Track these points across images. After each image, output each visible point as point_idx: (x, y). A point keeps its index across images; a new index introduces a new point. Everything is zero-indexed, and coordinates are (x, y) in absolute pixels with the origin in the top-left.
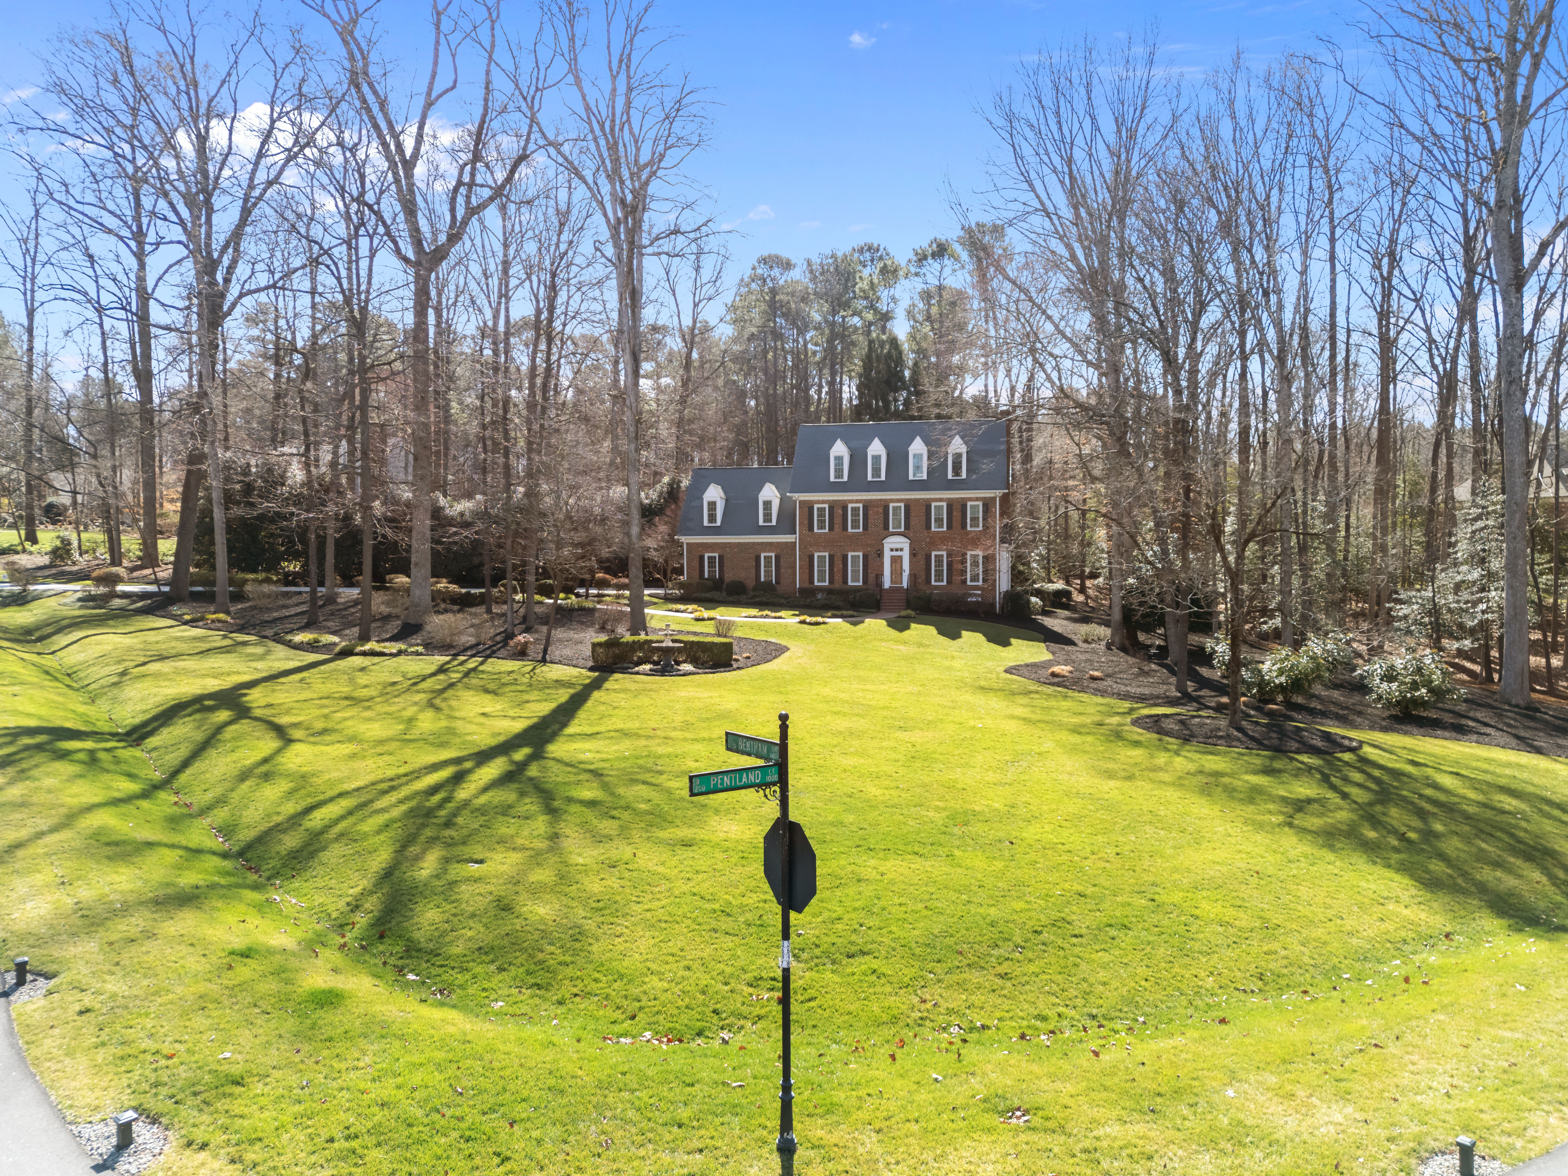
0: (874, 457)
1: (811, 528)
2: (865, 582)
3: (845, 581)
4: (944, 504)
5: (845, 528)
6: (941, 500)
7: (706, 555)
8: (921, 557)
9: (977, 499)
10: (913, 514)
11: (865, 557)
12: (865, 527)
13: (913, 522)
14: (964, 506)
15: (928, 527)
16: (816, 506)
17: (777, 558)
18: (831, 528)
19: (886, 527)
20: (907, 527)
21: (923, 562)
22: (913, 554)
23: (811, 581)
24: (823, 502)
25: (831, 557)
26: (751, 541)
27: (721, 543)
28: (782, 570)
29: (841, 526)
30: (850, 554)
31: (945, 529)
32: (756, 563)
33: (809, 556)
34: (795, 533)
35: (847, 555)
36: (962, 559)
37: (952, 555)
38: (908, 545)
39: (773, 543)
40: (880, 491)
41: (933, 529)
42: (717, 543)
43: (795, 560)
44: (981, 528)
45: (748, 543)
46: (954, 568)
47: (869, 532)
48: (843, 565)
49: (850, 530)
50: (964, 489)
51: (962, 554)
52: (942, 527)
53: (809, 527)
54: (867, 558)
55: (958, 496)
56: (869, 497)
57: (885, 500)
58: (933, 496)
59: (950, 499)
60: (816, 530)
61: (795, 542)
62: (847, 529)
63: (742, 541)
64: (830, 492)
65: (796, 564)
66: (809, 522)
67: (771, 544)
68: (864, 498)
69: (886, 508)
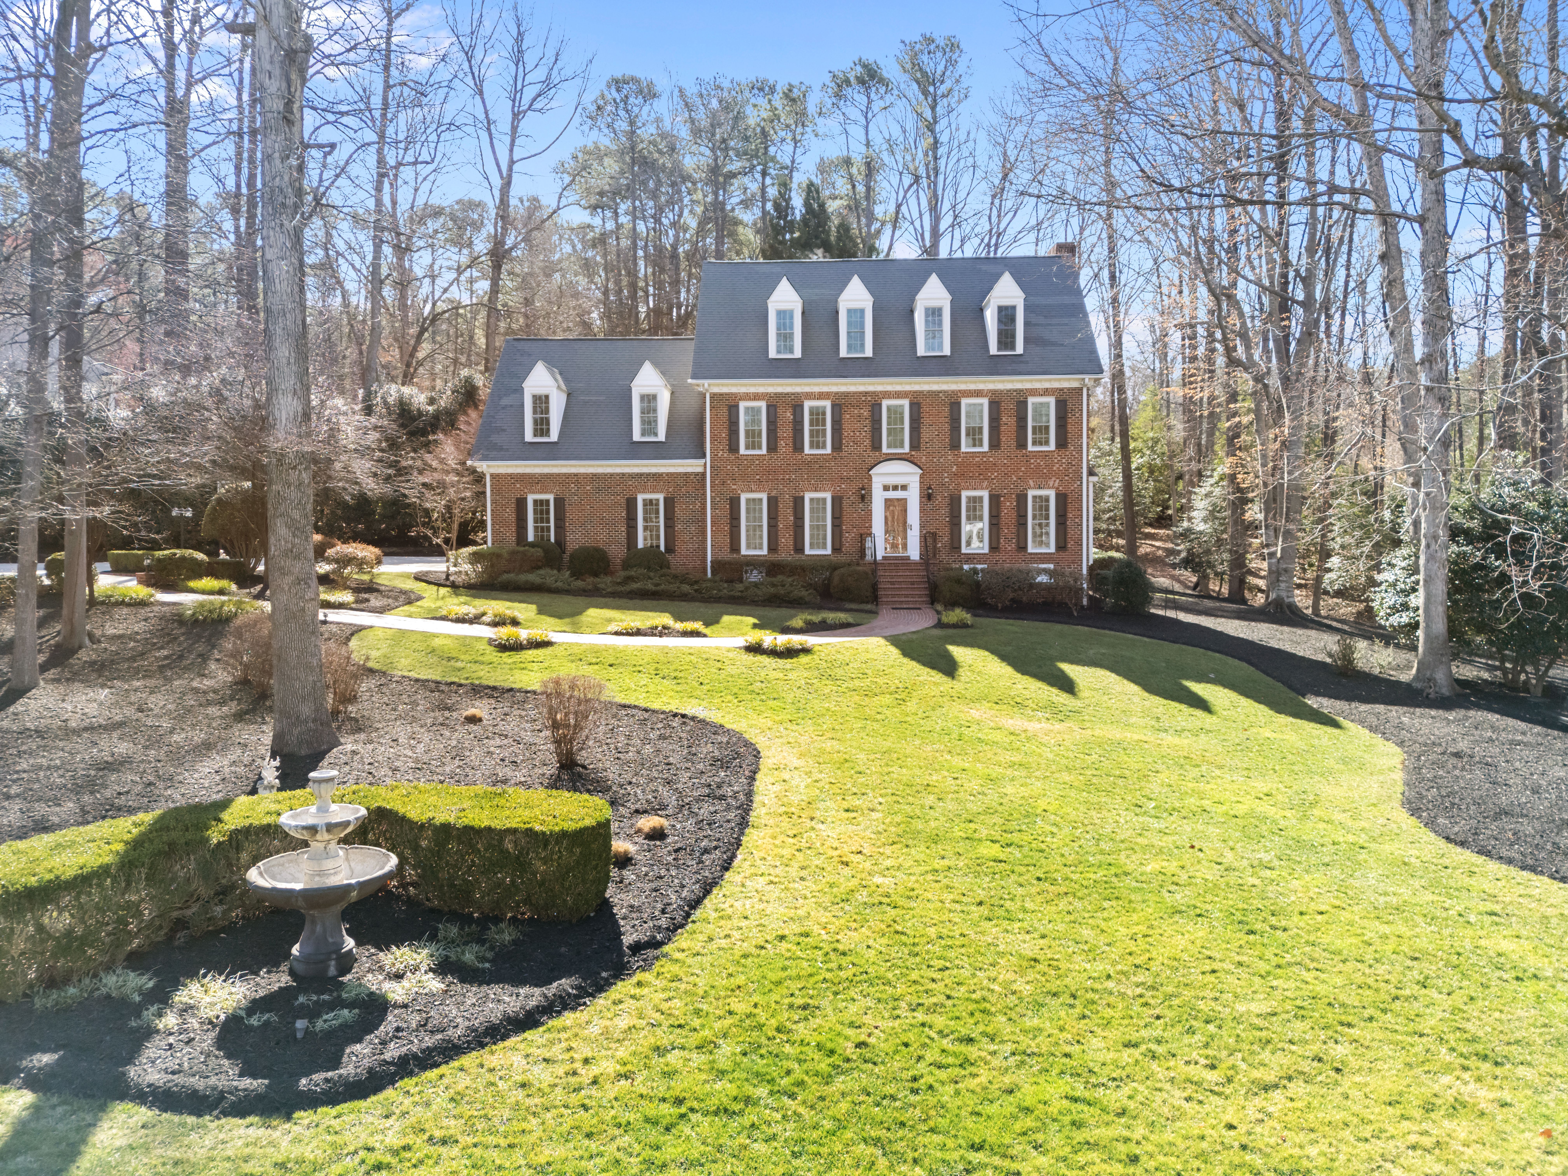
0: (850, 313)
1: (733, 448)
2: (836, 549)
3: (799, 548)
4: (985, 402)
5: (798, 447)
6: (978, 394)
7: (531, 498)
8: (941, 500)
9: (1046, 392)
10: (926, 420)
11: (837, 501)
12: (837, 446)
13: (925, 435)
14: (1021, 406)
15: (955, 445)
16: (743, 405)
17: (669, 502)
18: (772, 447)
19: (876, 445)
20: (915, 445)
21: (945, 511)
22: (927, 496)
23: (735, 547)
24: (756, 397)
25: (773, 502)
26: (618, 470)
27: (559, 475)
28: (679, 527)
29: (790, 442)
30: (808, 496)
31: (986, 448)
32: (628, 514)
33: (731, 499)
34: (704, 456)
35: (803, 498)
36: (1018, 506)
37: (999, 496)
38: (917, 478)
39: (661, 475)
40: (863, 376)
41: (964, 449)
42: (552, 475)
43: (704, 508)
44: (1052, 446)
45: (612, 475)
46: (1003, 520)
47: (843, 454)
48: (796, 518)
49: (807, 450)
50: (1020, 374)
51: (1018, 496)
52: (981, 445)
53: (730, 445)
54: (841, 503)
55: (1009, 386)
56: (843, 389)
57: (874, 394)
58: (963, 387)
59: (994, 392)
60: (742, 451)
61: (704, 474)
62: (802, 449)
63: (600, 470)
64: (770, 377)
65: (705, 514)
66: (730, 435)
67: (657, 477)
68: (834, 389)
69: (876, 408)
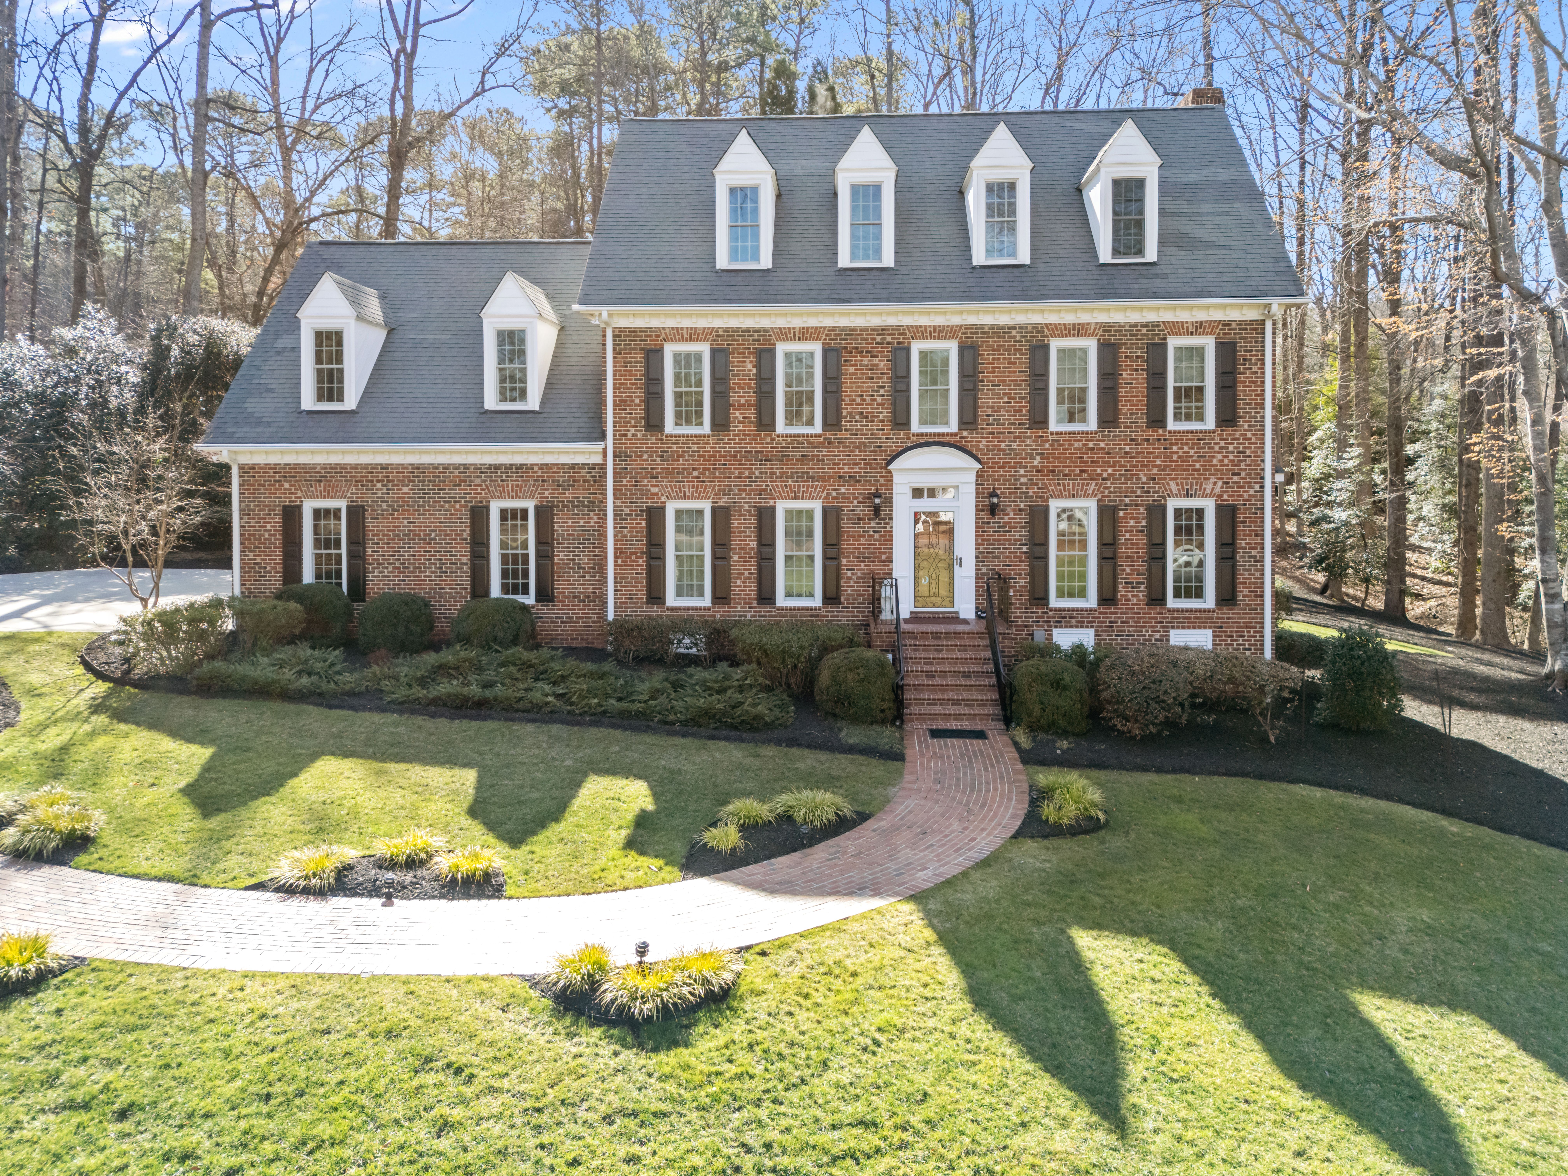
0: (857, 190)
1: (654, 423)
2: (831, 598)
3: (766, 597)
4: (1091, 345)
5: (766, 422)
6: (1079, 330)
7: (308, 507)
8: (1013, 515)
9: (1200, 328)
10: (987, 376)
11: (832, 515)
12: (832, 421)
13: (987, 402)
14: (1157, 350)
15: (1039, 420)
16: (670, 350)
17: (544, 515)
18: (720, 423)
19: (901, 421)
20: (968, 419)
21: (1019, 535)
22: (987, 509)
23: (656, 595)
24: (693, 335)
25: (721, 516)
26: (457, 460)
27: (355, 467)
28: (560, 557)
29: (752, 413)
30: (782, 507)
31: (1092, 424)
32: (473, 534)
33: (649, 510)
34: (603, 437)
35: (773, 509)
36: (1149, 526)
37: (1114, 510)
38: (972, 478)
39: (531, 467)
40: (878, 300)
41: (1054, 426)
42: (344, 467)
43: (603, 526)
44: (1210, 422)
45: (446, 467)
46: (1123, 551)
47: (843, 434)
48: (761, 544)
49: (781, 427)
50: (1155, 296)
51: (1150, 509)
52: (1084, 420)
53: (647, 418)
54: (839, 519)
55: (1134, 317)
56: (843, 322)
57: (897, 330)
58: (1053, 319)
59: (1107, 328)
60: (669, 427)
61: (603, 467)
62: (772, 426)
63: (426, 460)
64: (715, 301)
65: (603, 535)
66: (647, 402)
67: (522, 471)
68: (828, 322)
69: (899, 355)
